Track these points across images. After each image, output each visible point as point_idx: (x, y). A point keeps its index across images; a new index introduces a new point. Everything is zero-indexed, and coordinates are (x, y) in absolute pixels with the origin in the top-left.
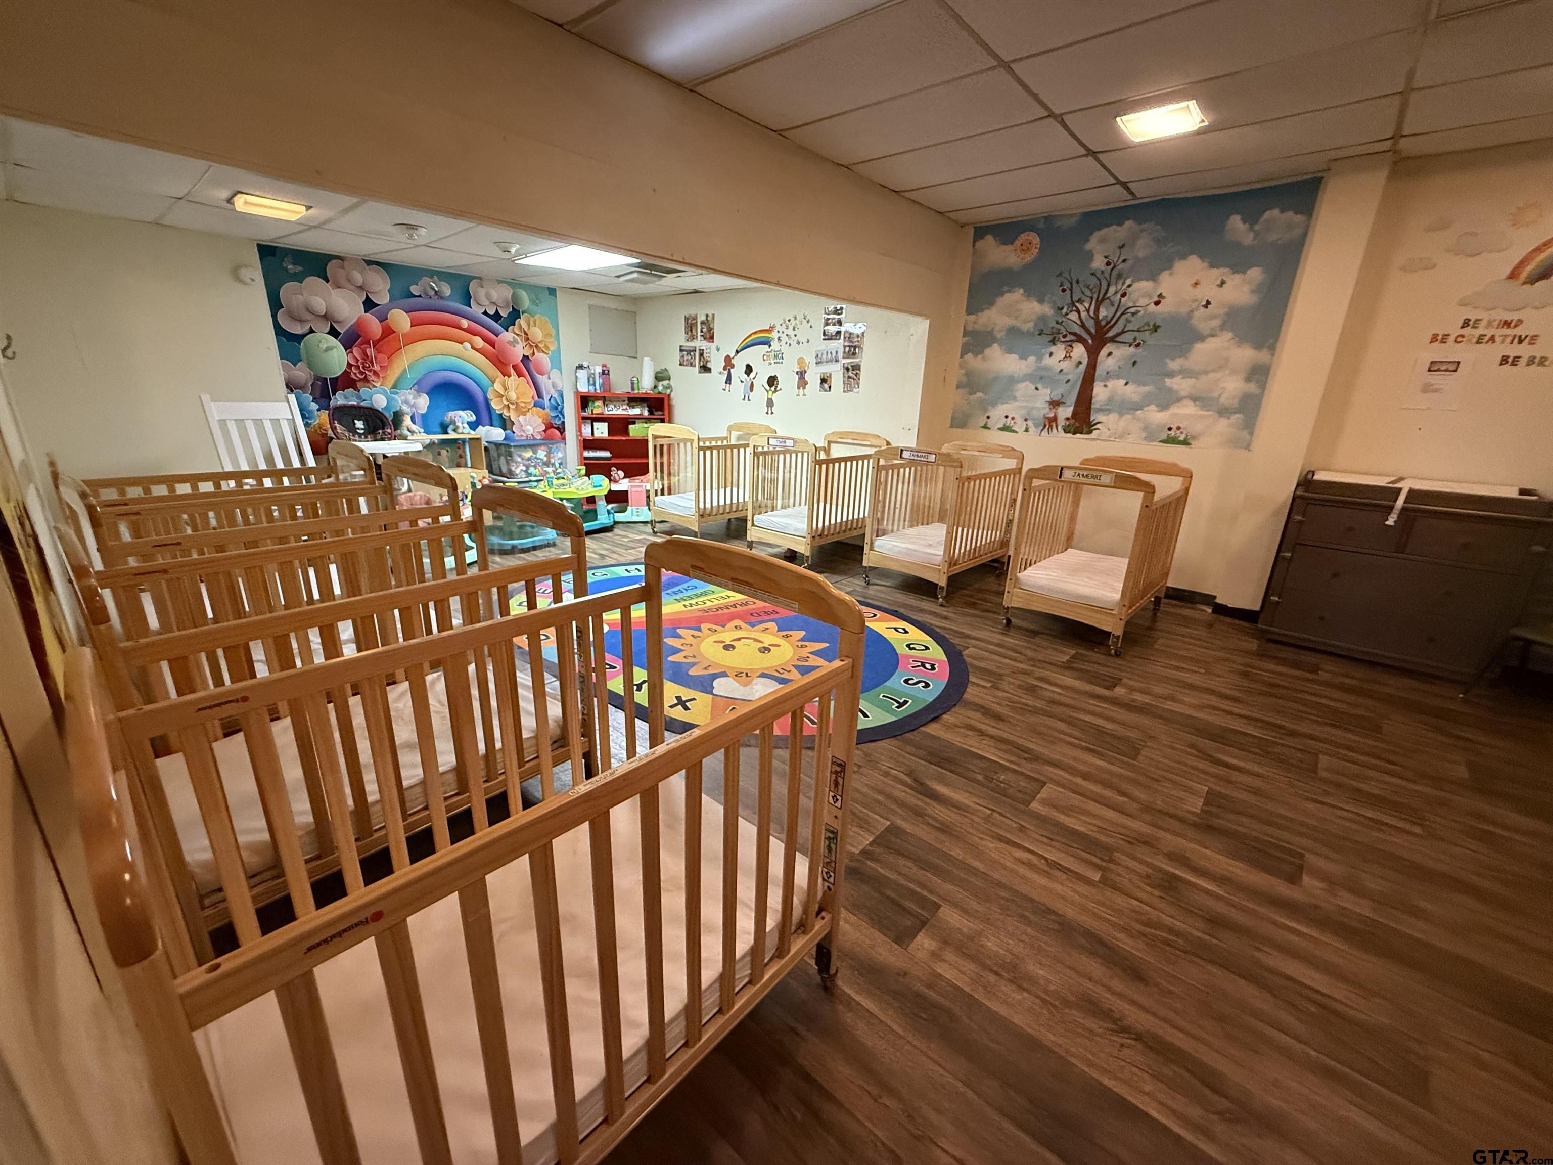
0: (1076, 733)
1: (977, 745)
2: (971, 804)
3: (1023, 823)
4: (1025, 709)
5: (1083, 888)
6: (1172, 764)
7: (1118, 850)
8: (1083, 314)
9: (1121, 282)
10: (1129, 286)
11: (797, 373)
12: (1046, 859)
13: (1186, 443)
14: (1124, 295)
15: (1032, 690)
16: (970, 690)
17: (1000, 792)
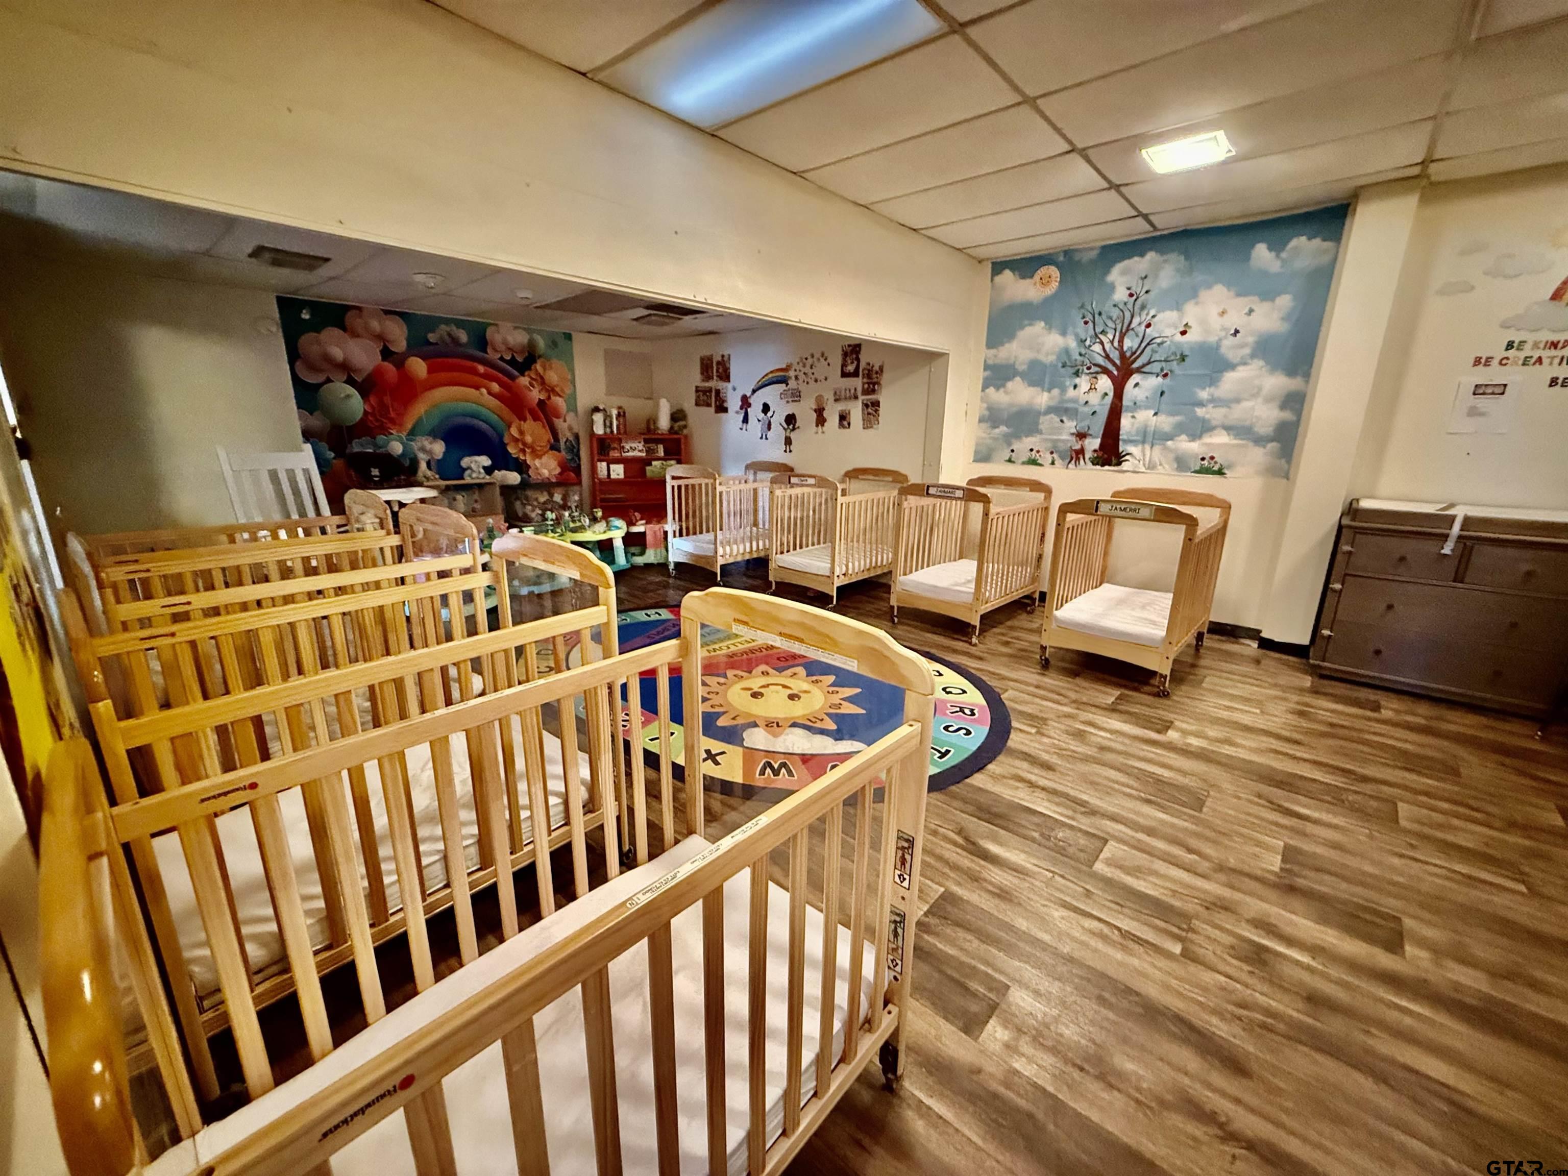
0: (1132, 782)
1: (1027, 798)
2: (1029, 866)
3: (1088, 887)
4: (1074, 757)
5: (1162, 963)
6: (1242, 816)
7: (1197, 917)
8: (1108, 346)
9: (1145, 312)
10: (1153, 317)
11: (815, 411)
12: (1119, 929)
13: (1220, 472)
14: (1149, 326)
15: (1080, 735)
16: (1013, 735)
17: (1060, 851)
